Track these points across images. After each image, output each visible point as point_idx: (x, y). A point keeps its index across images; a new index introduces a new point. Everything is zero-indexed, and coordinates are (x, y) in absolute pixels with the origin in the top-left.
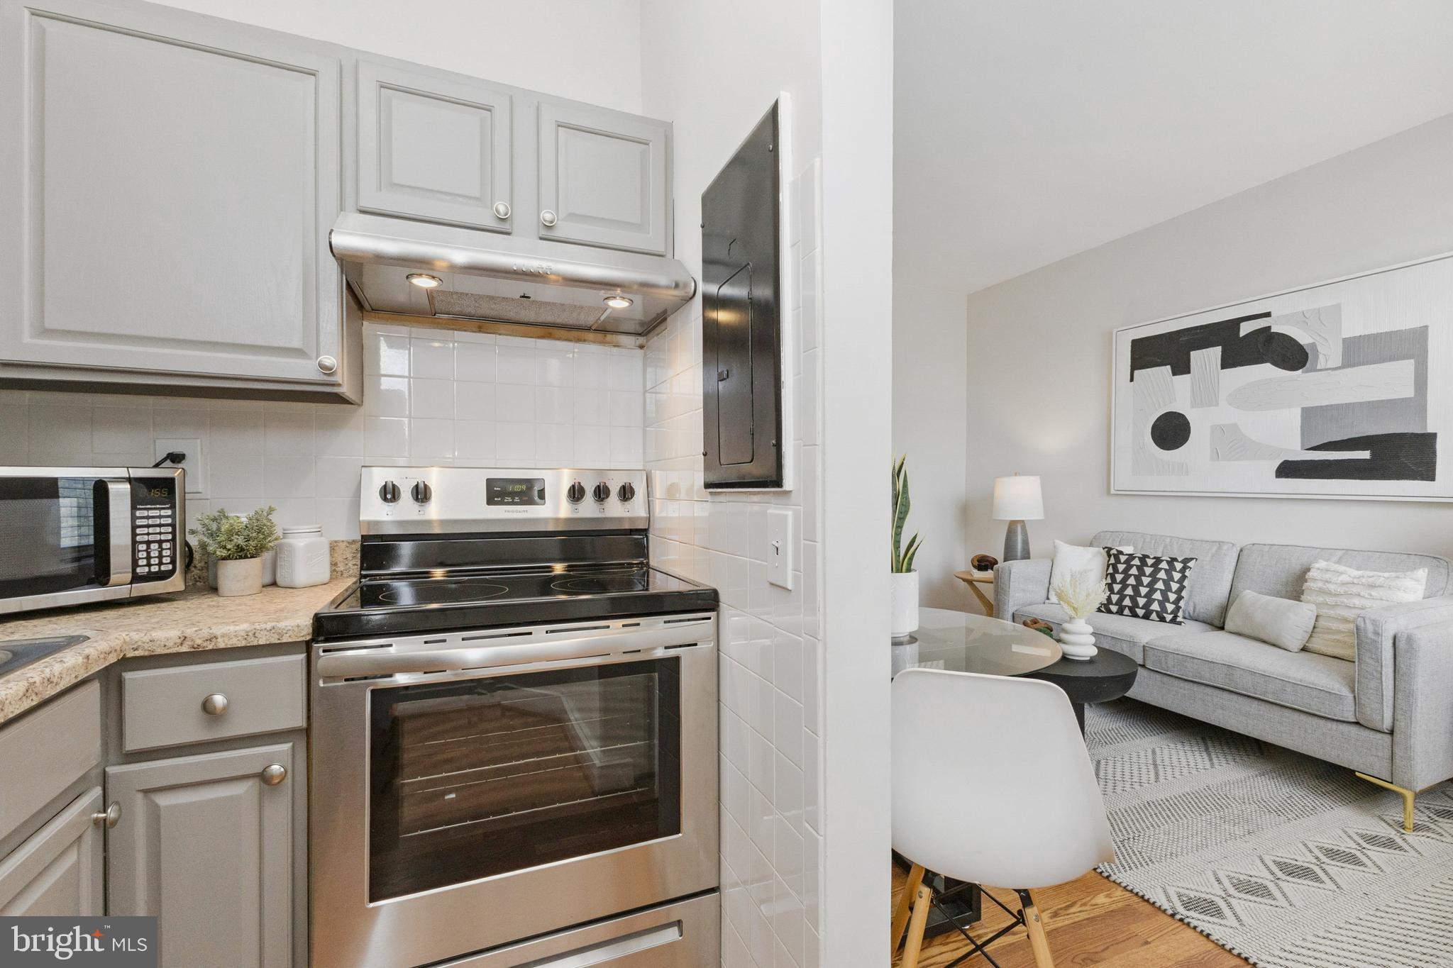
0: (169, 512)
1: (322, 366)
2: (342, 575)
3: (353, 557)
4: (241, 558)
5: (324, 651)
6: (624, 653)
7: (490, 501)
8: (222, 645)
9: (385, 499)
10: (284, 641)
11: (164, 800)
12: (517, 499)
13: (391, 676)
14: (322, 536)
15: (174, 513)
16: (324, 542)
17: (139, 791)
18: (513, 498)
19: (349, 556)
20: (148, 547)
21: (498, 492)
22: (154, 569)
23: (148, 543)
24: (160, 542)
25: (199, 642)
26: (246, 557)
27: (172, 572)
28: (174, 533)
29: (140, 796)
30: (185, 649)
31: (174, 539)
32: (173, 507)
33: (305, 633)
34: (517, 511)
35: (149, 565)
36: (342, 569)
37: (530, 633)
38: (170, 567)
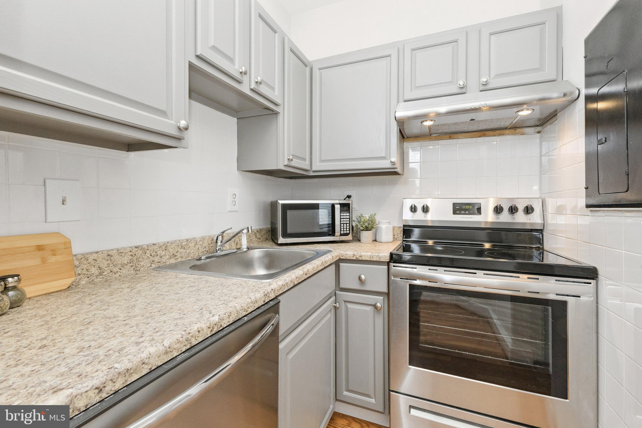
0: (348, 214)
1: (391, 162)
2: (396, 239)
3: (400, 233)
4: (367, 230)
5: (394, 266)
6: (528, 292)
7: (455, 213)
8: (364, 259)
9: (412, 211)
10: (381, 260)
11: (350, 306)
12: (467, 212)
13: (416, 280)
14: (390, 224)
15: (350, 214)
16: (391, 226)
17: (343, 300)
18: (465, 212)
19: (399, 232)
20: (344, 225)
21: (458, 209)
22: (345, 232)
23: (344, 224)
24: (346, 224)
25: (358, 257)
26: (368, 230)
27: (348, 234)
28: (349, 221)
29: (343, 302)
30: (354, 258)
31: (350, 223)
32: (349, 213)
33: (387, 259)
34: (467, 218)
35: (344, 231)
36: (396, 237)
37: (476, 273)
38: (349, 232)
